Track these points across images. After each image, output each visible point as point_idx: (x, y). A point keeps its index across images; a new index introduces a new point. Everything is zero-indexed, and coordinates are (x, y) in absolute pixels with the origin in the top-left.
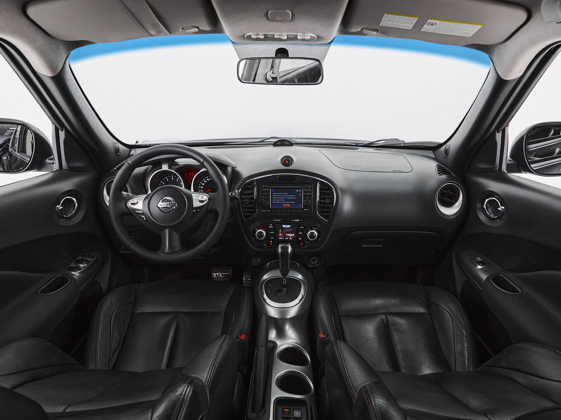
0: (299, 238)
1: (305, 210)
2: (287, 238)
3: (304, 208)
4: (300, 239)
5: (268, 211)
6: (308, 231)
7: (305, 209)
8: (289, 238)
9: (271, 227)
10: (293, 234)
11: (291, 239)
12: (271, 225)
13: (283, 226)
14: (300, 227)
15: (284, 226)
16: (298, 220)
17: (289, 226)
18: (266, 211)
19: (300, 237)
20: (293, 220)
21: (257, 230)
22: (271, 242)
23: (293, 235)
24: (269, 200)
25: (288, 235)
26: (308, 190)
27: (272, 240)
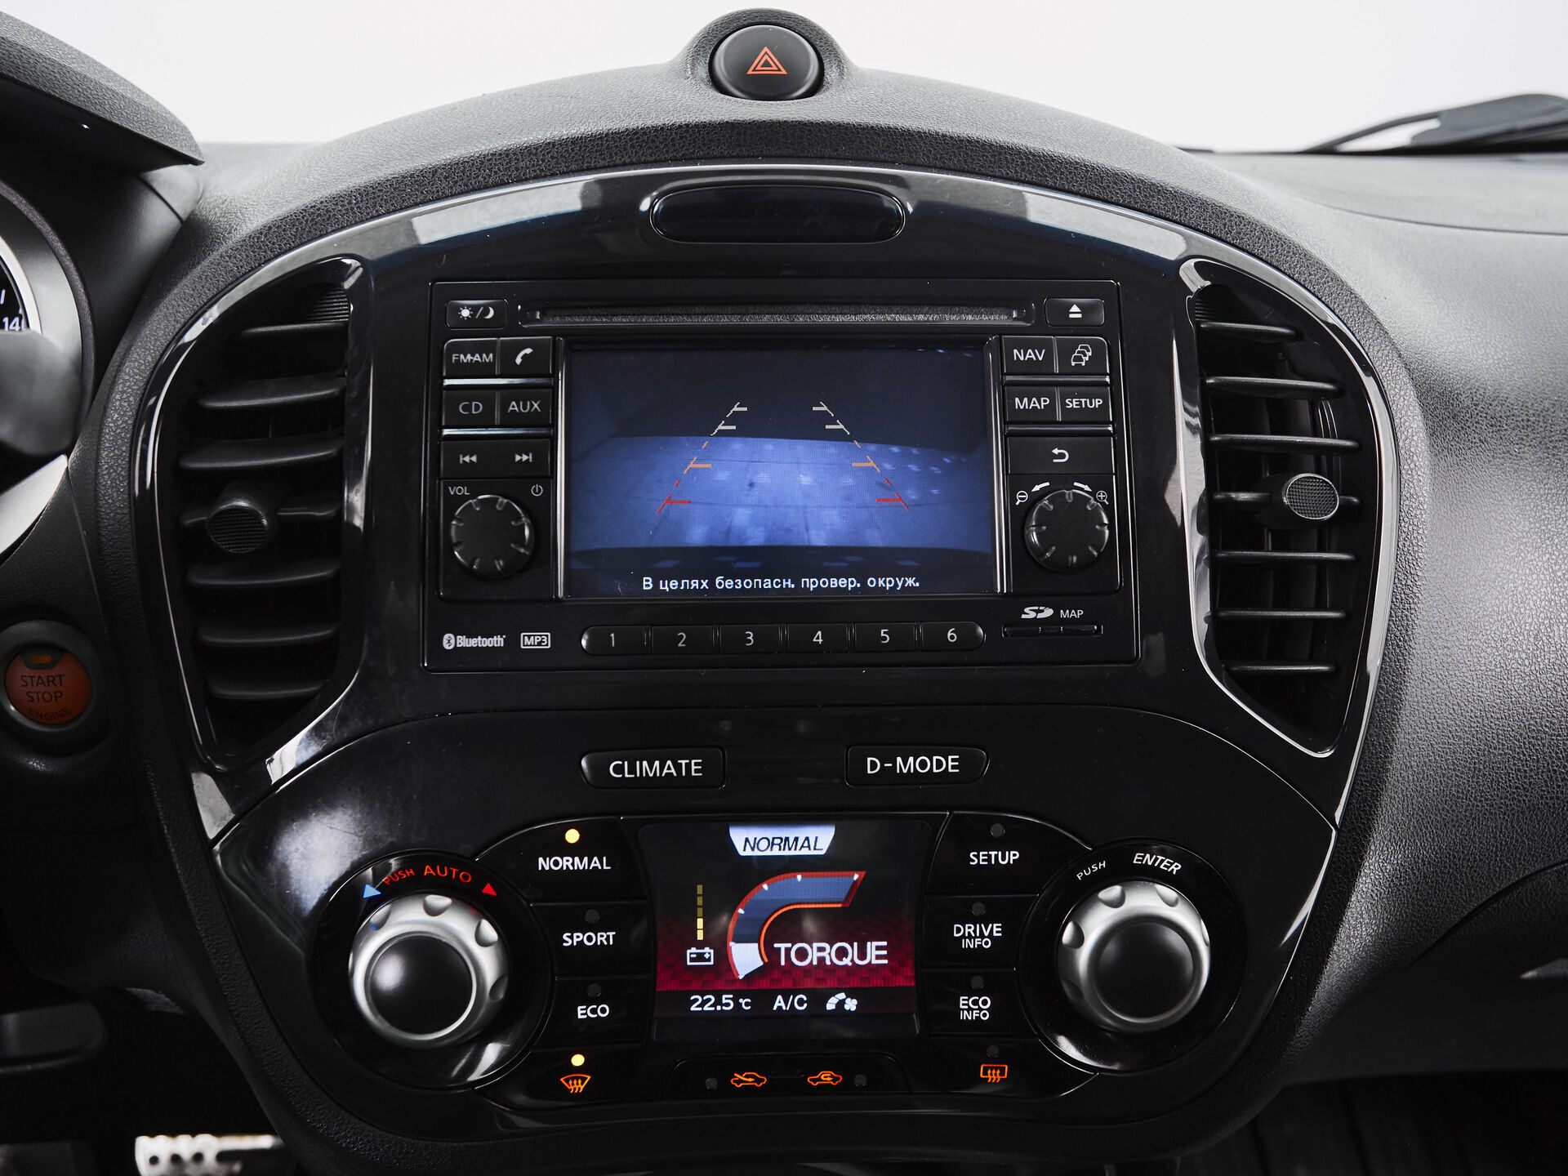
0: (962, 1000)
1: (1029, 613)
2: (799, 1003)
3: (1022, 595)
4: (974, 1008)
5: (530, 641)
6: (1082, 897)
7: (1040, 601)
8: (818, 999)
9: (566, 862)
10: (871, 947)
11: (851, 1005)
12: (572, 836)
13: (747, 840)
14: (978, 858)
15: (754, 833)
16: (950, 763)
17: (811, 832)
18: (498, 641)
19: (977, 982)
20: (873, 765)
21: (375, 903)
22: (578, 1060)
23: (875, 953)
24: (537, 490)
25: (802, 954)
26: (1066, 351)
27: (587, 1036)
